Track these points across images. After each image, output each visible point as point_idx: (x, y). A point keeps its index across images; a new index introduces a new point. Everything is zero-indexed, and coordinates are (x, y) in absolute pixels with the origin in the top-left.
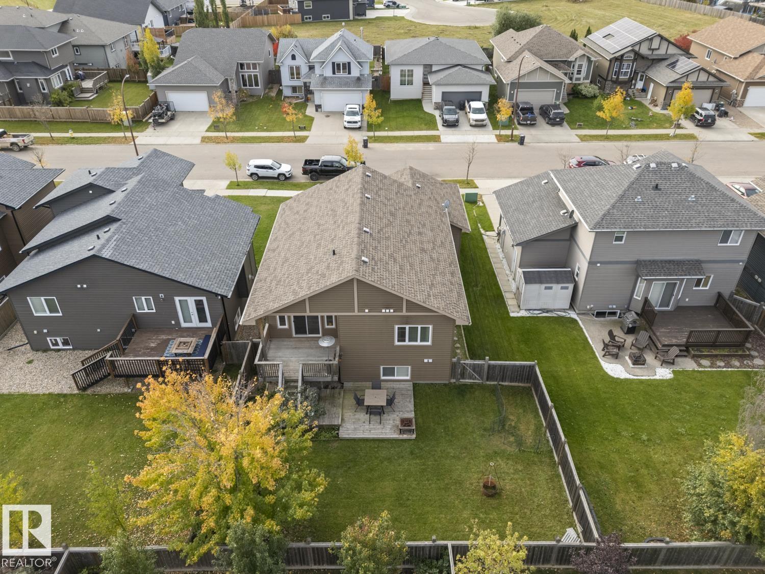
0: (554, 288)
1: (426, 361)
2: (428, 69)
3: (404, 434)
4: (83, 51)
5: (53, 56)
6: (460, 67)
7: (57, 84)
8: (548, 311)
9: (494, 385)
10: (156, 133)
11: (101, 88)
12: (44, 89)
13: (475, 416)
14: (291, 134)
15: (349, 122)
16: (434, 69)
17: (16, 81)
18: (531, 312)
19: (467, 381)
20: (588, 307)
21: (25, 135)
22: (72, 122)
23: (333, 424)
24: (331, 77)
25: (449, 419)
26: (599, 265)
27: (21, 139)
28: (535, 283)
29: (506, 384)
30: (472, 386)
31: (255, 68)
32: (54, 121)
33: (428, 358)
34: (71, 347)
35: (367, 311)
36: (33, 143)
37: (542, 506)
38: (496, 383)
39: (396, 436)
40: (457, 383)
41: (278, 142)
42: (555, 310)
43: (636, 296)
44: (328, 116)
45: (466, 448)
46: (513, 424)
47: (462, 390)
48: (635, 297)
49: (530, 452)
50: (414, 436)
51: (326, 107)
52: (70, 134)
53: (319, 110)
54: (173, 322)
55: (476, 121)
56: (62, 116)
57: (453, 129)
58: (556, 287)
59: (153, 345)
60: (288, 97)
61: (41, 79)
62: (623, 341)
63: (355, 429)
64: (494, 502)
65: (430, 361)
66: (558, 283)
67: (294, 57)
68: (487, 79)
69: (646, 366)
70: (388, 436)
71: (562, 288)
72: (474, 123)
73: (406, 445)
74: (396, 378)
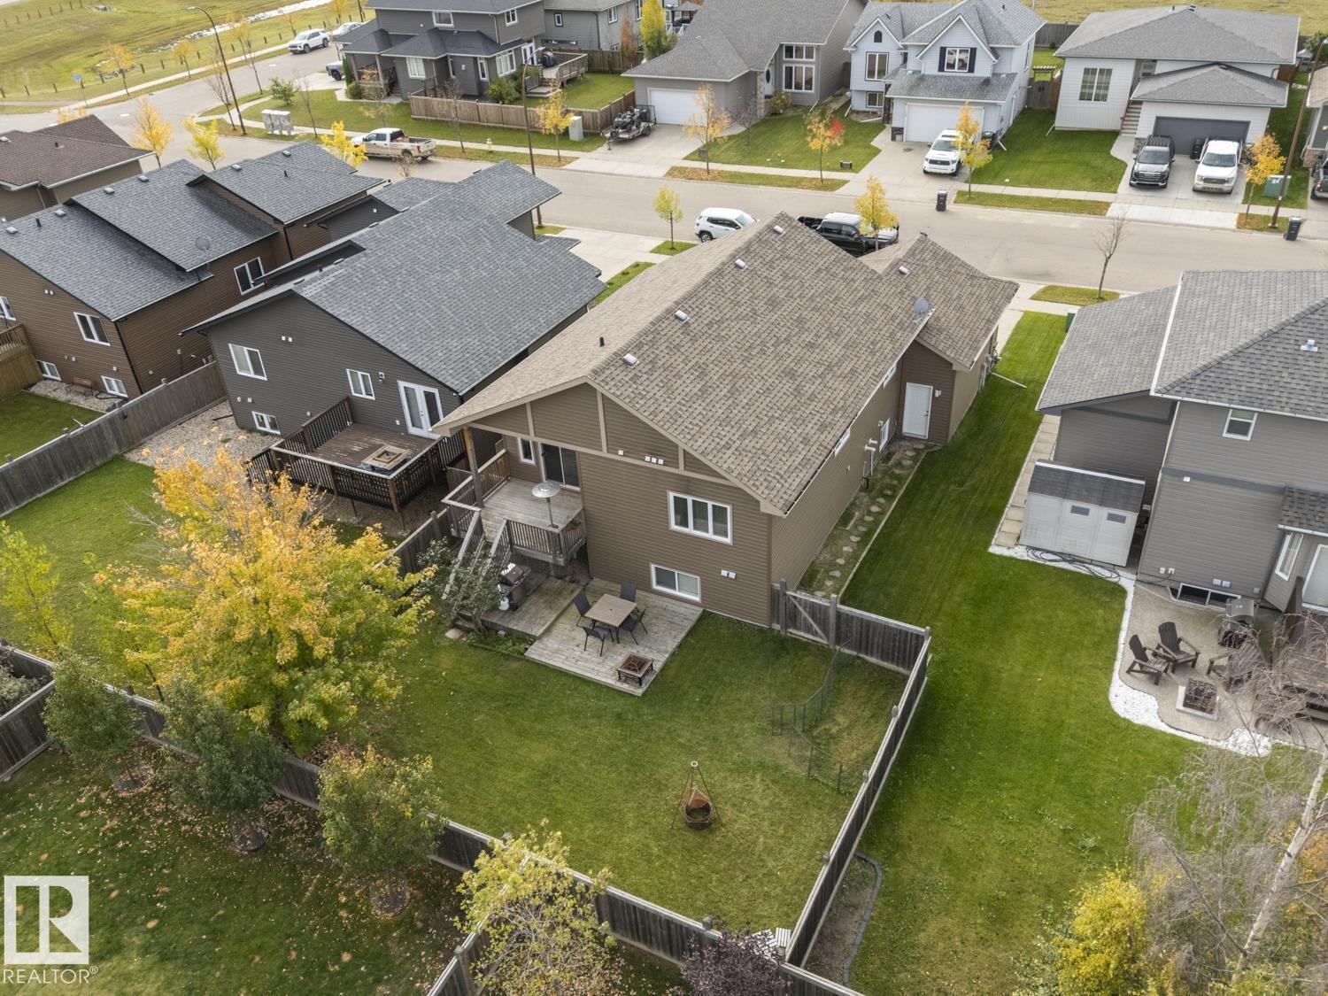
0: (1091, 513)
1: (724, 573)
2: (1145, 69)
3: (625, 681)
4: (567, 20)
5: (508, 24)
6: (1216, 67)
7: (505, 68)
8: (1073, 559)
9: (849, 656)
10: (609, 154)
11: (570, 81)
12: (484, 76)
13: (774, 695)
14: (815, 174)
15: (932, 162)
16: (1160, 69)
17: (450, 60)
18: (1038, 553)
19: (802, 634)
20: (1162, 570)
21: (421, 141)
22: (503, 128)
23: (529, 632)
24: (934, 77)
25: (724, 685)
26: (1187, 479)
27: (416, 144)
28: (1052, 493)
29: (873, 660)
30: (804, 646)
31: (809, 55)
32: (478, 125)
33: (729, 569)
34: (279, 433)
35: (621, 452)
36: (433, 153)
37: (774, 878)
38: (854, 653)
39: (611, 681)
40: (783, 633)
41: (788, 186)
42: (1091, 562)
43: (1282, 570)
44: (909, 150)
45: (715, 739)
46: (834, 730)
47: (784, 646)
48: (1277, 571)
49: (827, 785)
50: (639, 692)
51: (911, 134)
52: (488, 146)
53: (898, 137)
54: (398, 422)
55: (1207, 180)
56: (491, 118)
57: (1149, 193)
58: (1098, 513)
59: (356, 449)
60: (858, 112)
61: (482, 57)
62: (1193, 653)
63: (557, 651)
64: (692, 838)
65: (732, 575)
66: (1102, 503)
67: (878, 37)
68: (1267, 96)
69: (1214, 717)
70: (599, 678)
71: (1111, 517)
72: (1201, 185)
73: (621, 701)
74: (676, 593)
